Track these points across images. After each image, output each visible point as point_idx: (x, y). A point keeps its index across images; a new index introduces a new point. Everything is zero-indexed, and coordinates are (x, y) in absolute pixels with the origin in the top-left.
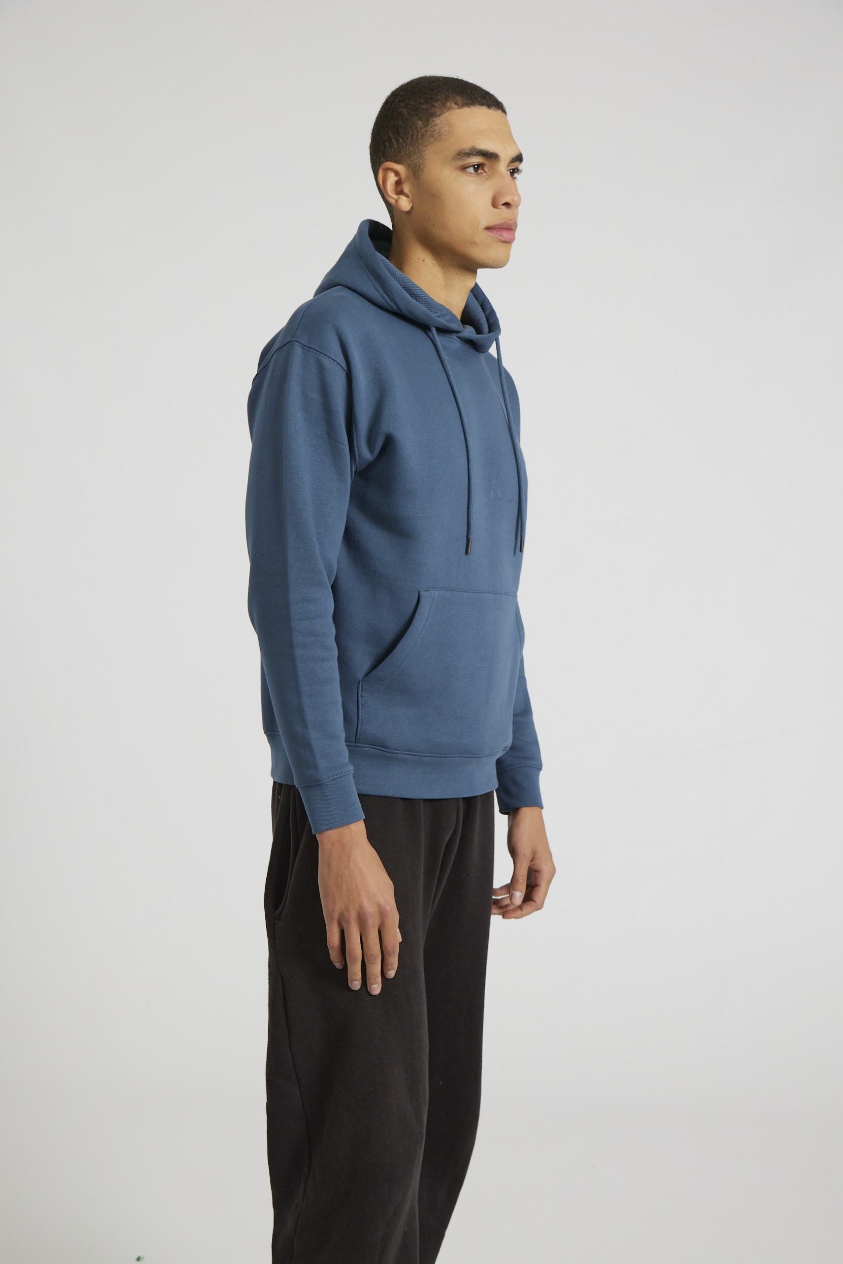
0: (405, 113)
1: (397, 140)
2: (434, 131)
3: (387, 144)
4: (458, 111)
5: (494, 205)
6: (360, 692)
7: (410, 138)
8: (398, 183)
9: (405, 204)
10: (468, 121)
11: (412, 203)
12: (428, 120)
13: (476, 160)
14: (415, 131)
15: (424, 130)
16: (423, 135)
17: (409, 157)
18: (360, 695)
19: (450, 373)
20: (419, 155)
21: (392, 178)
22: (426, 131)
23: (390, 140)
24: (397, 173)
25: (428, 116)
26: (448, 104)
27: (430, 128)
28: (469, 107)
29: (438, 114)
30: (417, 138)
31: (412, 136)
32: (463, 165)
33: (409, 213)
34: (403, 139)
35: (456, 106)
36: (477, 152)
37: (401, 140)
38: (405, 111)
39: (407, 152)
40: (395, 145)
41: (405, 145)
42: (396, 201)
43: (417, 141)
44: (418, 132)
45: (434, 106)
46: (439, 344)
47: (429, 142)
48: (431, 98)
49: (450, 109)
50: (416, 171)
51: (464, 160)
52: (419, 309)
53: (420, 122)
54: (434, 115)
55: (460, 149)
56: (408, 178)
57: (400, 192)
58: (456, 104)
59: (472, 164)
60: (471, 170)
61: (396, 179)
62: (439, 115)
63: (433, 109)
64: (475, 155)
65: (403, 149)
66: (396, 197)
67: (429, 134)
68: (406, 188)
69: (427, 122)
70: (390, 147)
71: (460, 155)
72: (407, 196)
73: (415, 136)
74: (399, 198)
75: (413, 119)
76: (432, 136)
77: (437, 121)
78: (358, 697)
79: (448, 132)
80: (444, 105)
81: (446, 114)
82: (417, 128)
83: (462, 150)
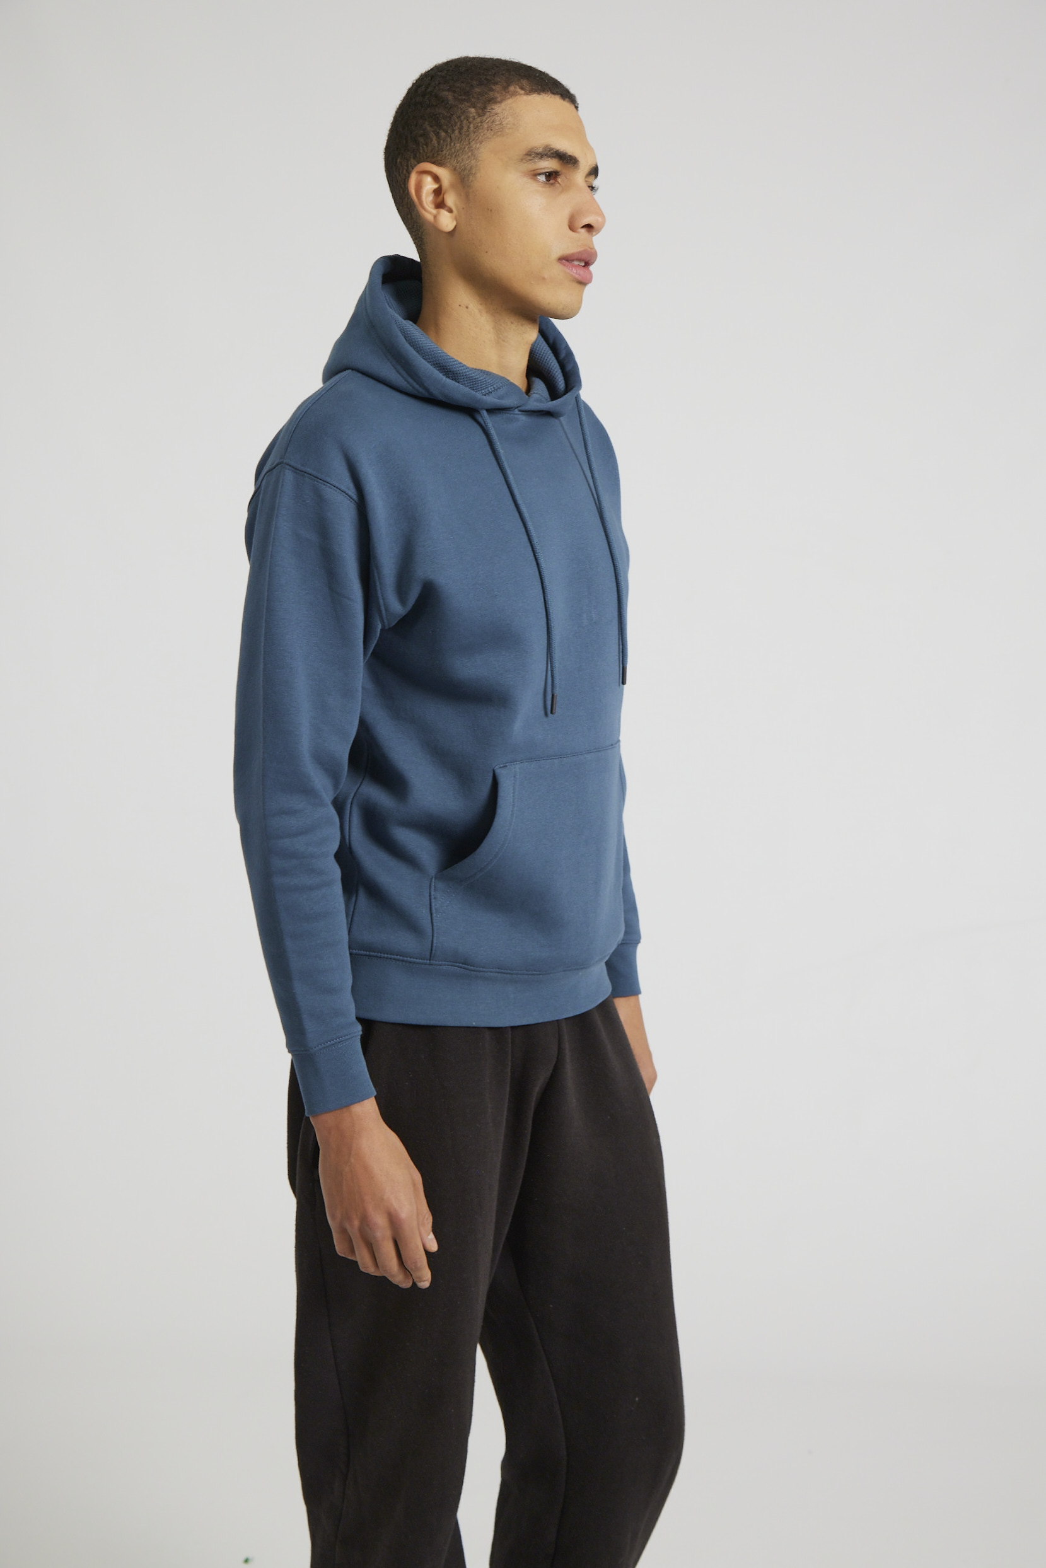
0: (450, 97)
1: (437, 135)
2: (493, 122)
3: (421, 140)
4: (525, 97)
5: (572, 228)
6: (433, 893)
7: (457, 132)
8: (438, 192)
9: (446, 221)
10: (539, 111)
11: (456, 221)
12: (485, 108)
13: (550, 164)
14: (465, 122)
15: (479, 120)
16: (476, 128)
17: (456, 156)
18: (433, 897)
19: (509, 471)
20: (470, 154)
21: (429, 185)
22: (481, 122)
23: (425, 135)
24: (436, 179)
25: (485, 104)
26: (512, 88)
27: (486, 119)
28: (539, 94)
29: (499, 99)
30: (468, 131)
31: (461, 129)
32: (534, 170)
33: (452, 233)
34: (446, 132)
35: (523, 92)
36: (552, 153)
37: (443, 134)
38: (449, 96)
39: (453, 150)
40: (435, 141)
41: (449, 140)
42: (435, 217)
43: (468, 135)
44: (470, 123)
45: (492, 90)
46: (493, 432)
47: (485, 136)
48: (486, 79)
49: (514, 94)
50: (464, 180)
51: (535, 162)
52: (459, 391)
53: (473, 110)
54: (493, 101)
55: (530, 147)
56: (453, 186)
57: (440, 205)
58: (522, 88)
59: (544, 171)
60: (542, 178)
61: (436, 186)
62: (500, 102)
63: (491, 94)
64: (550, 157)
65: (447, 145)
66: (434, 211)
67: (486, 126)
68: (450, 199)
69: (483, 111)
70: (427, 145)
71: (530, 155)
72: (450, 211)
73: (465, 128)
74: (439, 213)
75: (463, 106)
76: (490, 129)
77: (497, 108)
78: (430, 899)
79: (514, 124)
80: (505, 88)
81: (510, 101)
82: (467, 118)
83: (533, 148)
